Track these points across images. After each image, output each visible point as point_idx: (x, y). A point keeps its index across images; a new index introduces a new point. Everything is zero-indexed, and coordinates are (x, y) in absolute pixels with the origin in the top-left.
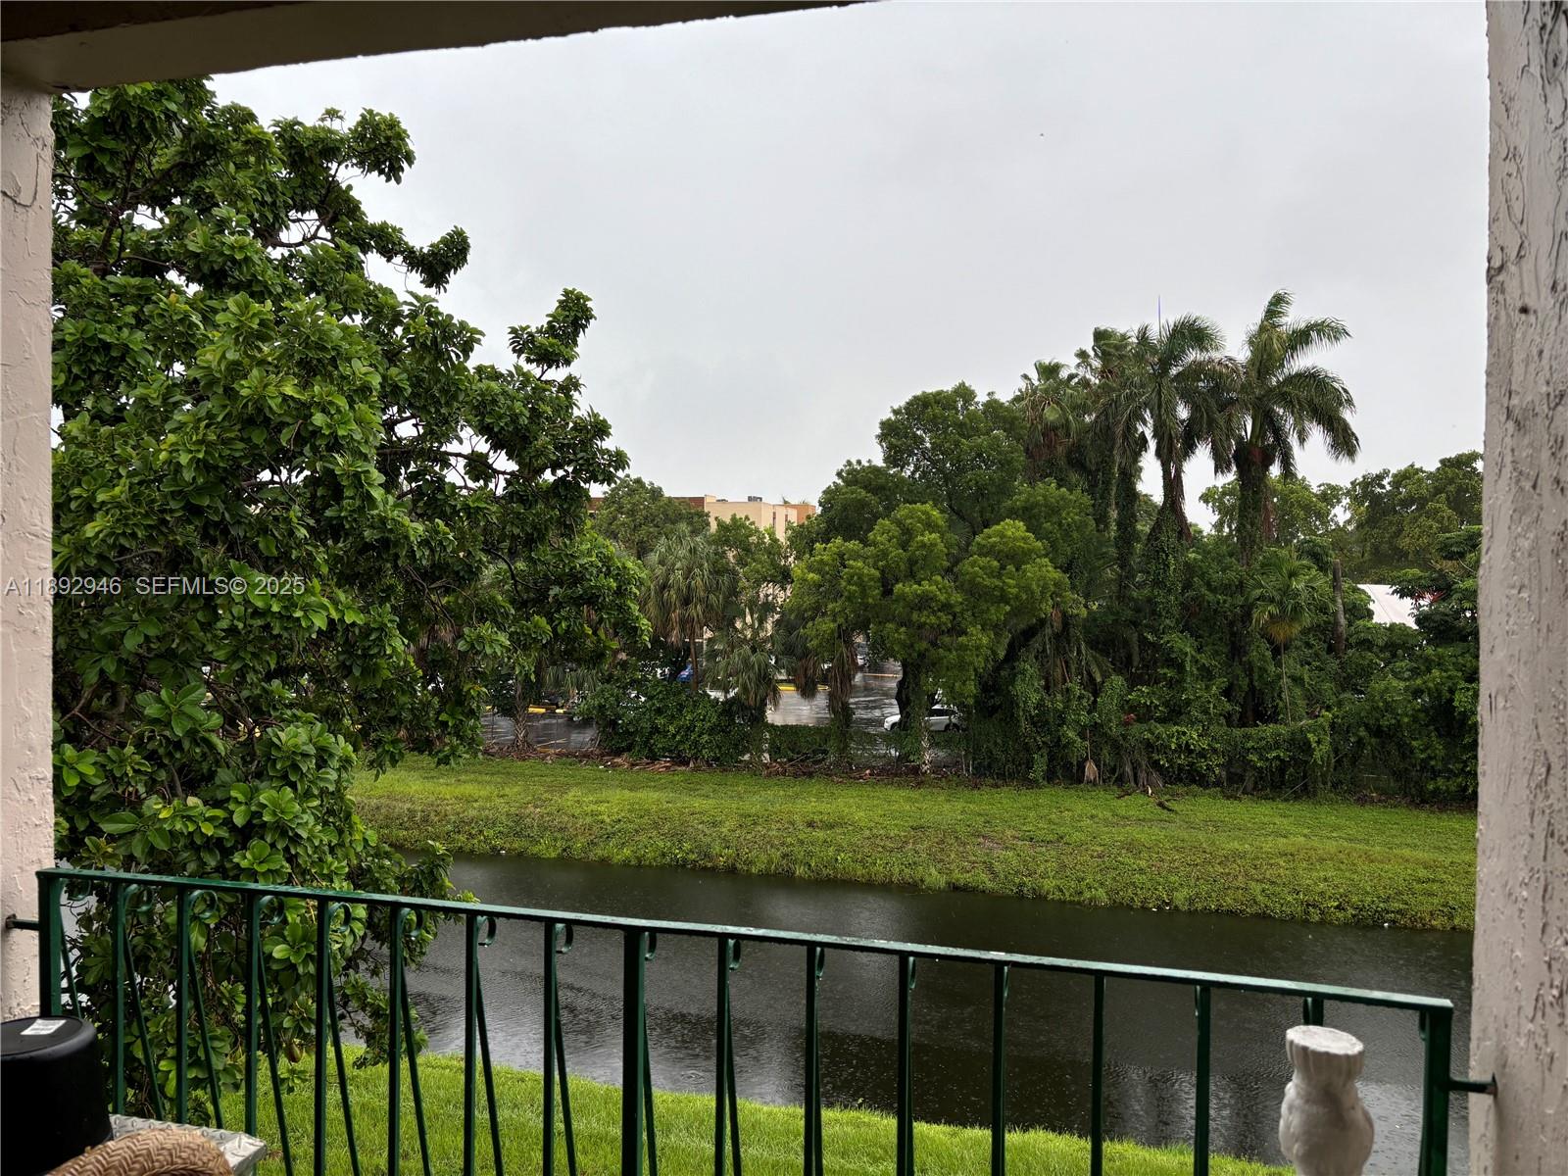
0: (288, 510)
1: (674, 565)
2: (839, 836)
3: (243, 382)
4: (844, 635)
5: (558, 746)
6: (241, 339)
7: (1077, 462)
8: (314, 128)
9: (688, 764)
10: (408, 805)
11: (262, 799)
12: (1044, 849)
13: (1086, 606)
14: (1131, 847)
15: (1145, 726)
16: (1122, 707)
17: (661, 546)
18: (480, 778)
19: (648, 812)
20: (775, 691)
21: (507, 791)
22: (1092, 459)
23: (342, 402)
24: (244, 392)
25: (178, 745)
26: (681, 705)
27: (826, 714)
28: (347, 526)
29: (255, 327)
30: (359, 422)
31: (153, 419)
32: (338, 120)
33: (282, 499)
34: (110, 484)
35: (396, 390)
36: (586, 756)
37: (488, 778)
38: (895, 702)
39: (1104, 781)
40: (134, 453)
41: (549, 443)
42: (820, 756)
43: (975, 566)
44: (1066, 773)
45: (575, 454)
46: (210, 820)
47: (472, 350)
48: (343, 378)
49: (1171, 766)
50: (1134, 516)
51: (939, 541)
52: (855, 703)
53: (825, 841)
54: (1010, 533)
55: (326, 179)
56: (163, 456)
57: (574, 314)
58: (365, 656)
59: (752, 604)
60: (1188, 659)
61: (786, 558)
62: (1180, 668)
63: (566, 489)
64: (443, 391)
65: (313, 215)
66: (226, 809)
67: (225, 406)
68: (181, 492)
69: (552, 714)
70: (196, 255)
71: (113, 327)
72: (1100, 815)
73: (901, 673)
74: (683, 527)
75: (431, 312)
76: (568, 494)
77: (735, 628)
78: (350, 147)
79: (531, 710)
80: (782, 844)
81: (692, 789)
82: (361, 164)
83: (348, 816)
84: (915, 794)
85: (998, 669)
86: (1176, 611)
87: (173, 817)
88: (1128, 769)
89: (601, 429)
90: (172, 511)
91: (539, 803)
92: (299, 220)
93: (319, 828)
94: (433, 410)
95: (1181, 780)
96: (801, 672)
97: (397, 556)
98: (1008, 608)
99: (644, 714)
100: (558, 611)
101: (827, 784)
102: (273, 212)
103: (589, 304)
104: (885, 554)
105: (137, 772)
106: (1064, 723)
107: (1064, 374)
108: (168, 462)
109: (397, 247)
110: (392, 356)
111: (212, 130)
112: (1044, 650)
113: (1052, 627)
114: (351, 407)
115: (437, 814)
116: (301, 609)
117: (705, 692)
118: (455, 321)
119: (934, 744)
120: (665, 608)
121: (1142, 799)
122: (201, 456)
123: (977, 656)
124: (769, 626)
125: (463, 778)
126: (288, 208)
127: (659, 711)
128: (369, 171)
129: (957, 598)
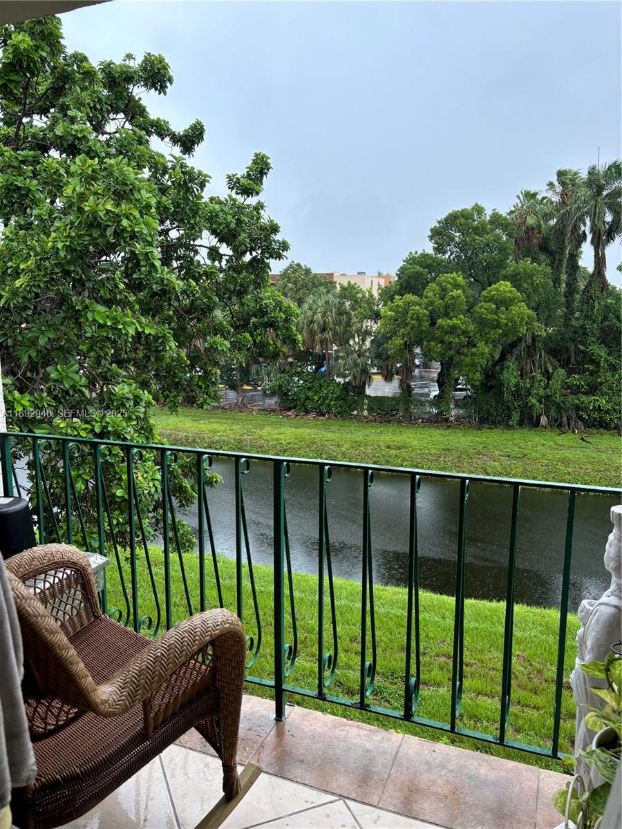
0: (114, 274)
1: (316, 310)
2: (403, 453)
3: (86, 203)
4: (408, 347)
5: (259, 405)
6: (83, 180)
7: (544, 248)
8: (120, 66)
9: (324, 415)
10: (185, 434)
11: (107, 420)
12: (515, 462)
13: (545, 331)
14: (564, 461)
15: (575, 397)
16: (563, 386)
17: (310, 299)
18: (220, 421)
19: (304, 439)
20: (370, 377)
21: (234, 427)
22: (553, 246)
23: (136, 213)
24: (87, 209)
25: (67, 393)
26: (321, 385)
27: (398, 391)
28: (144, 283)
29: (90, 172)
30: (146, 224)
31: (45, 226)
32: (133, 60)
33: (111, 269)
34: (26, 259)
35: (166, 209)
36: (273, 411)
37: (224, 421)
38: (436, 384)
39: (551, 426)
40: (37, 244)
41: (246, 238)
42: (395, 412)
43: (483, 308)
44: (530, 421)
45: (261, 244)
46: (84, 429)
47: (205, 186)
48: (137, 200)
49: (589, 418)
50: (576, 279)
51: (462, 294)
52: (415, 385)
53: (396, 456)
54: (502, 289)
55: (127, 95)
56: (50, 244)
57: (261, 167)
58: (157, 351)
59: (359, 331)
60: (602, 360)
61: (378, 305)
62: (598, 365)
63: (257, 263)
64: (191, 209)
65: (121, 115)
66: (91, 425)
67: (78, 218)
68: (60, 263)
69: (255, 390)
70: (60, 137)
71: (22, 178)
72: (548, 444)
73: (440, 368)
74: (322, 289)
75: (182, 166)
76: (258, 266)
77: (350, 345)
78: (139, 75)
79: (244, 387)
80: (374, 457)
81: (327, 429)
82: (146, 85)
83: (151, 430)
84: (446, 432)
85: (494, 365)
86: (597, 333)
87: (67, 427)
88: (565, 420)
89: (274, 229)
90: (56, 273)
91: (250, 434)
92: (114, 119)
93: (136, 435)
94: (186, 222)
95: (594, 426)
96: (384, 367)
97: (170, 299)
98: (501, 331)
99: (302, 390)
100: (255, 331)
101: (398, 427)
102: (101, 114)
103: (269, 161)
104: (432, 303)
105: (49, 405)
106: (530, 395)
107: (539, 197)
108: (53, 248)
109: (166, 133)
110: (164, 191)
111: (66, 67)
112: (521, 355)
113: (526, 341)
114: (142, 216)
115: (200, 438)
116: (122, 324)
117: (333, 379)
118: (195, 170)
119: (457, 406)
120: (312, 334)
121: (571, 436)
122: (68, 243)
123: (482, 358)
124: (368, 343)
125: (212, 420)
126: (109, 112)
127: (309, 388)
128: (150, 89)
129: (472, 327)
